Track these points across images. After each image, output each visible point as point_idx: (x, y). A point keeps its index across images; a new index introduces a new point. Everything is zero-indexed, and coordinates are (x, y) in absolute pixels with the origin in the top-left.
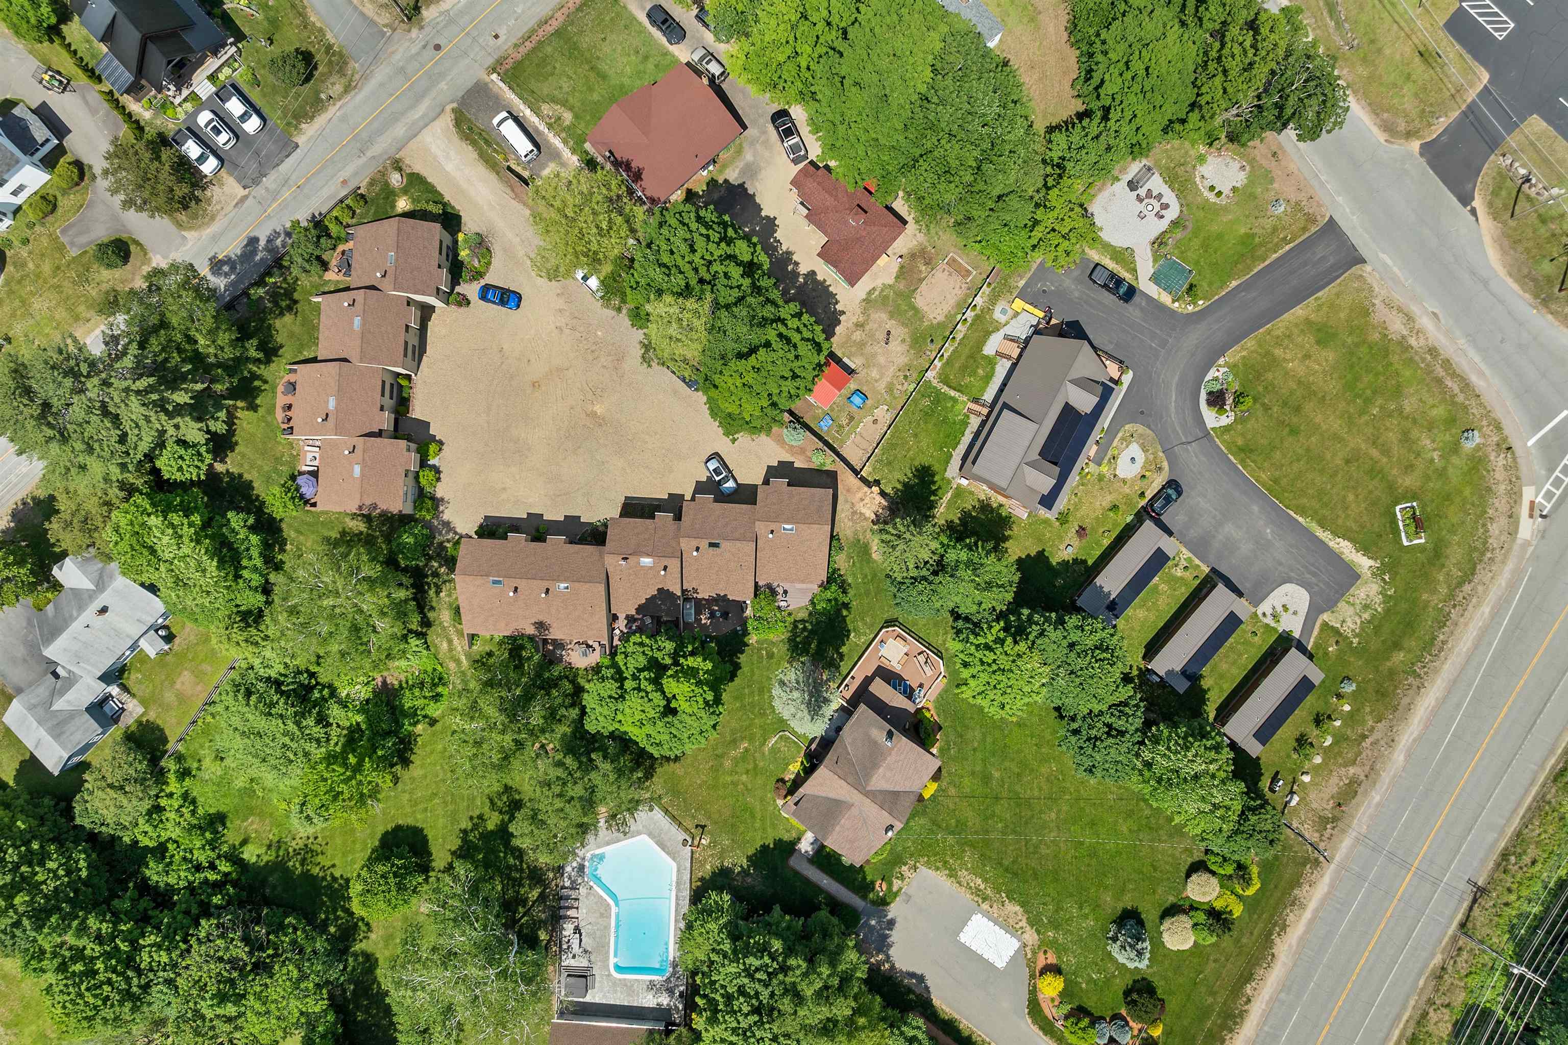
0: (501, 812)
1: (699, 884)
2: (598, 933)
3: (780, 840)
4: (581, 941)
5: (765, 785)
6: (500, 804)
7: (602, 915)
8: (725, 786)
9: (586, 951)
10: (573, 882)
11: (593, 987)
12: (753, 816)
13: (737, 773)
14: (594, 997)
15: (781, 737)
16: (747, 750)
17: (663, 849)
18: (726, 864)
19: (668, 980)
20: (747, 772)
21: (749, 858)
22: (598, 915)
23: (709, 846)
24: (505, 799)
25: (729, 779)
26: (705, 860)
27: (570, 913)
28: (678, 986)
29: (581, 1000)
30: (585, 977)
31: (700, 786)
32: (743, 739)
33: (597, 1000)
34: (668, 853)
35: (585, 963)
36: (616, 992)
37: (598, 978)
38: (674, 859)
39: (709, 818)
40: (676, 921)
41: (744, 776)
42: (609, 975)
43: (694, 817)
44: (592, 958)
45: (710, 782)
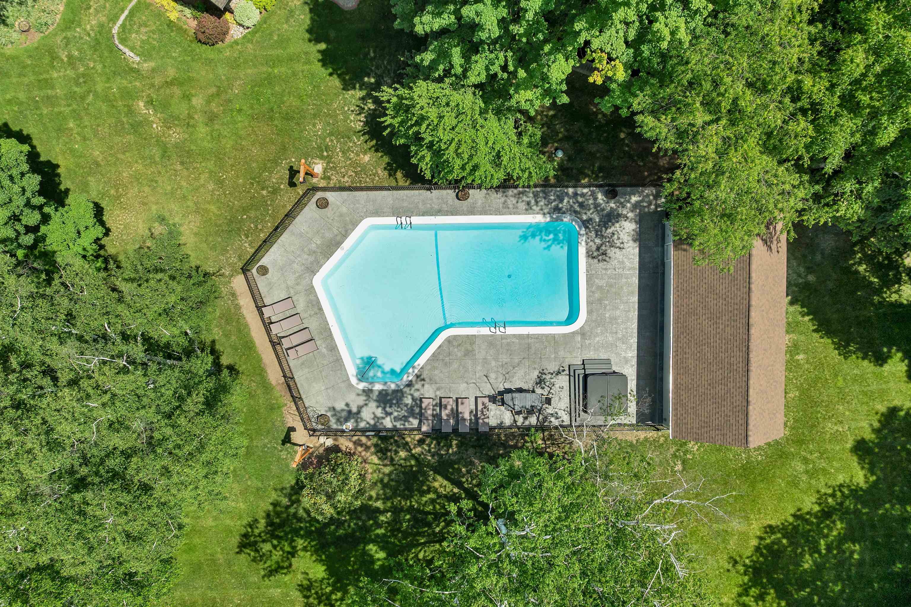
0: (293, 553)
1: (399, 175)
2: (504, 358)
3: (310, 31)
4: (520, 390)
5: (209, 62)
6: (277, 555)
7: (468, 353)
8: (217, 138)
9: (540, 382)
10: (411, 413)
11: (608, 362)
12: (270, 80)
13: (190, 117)
14: (627, 361)
15: (123, 41)
16: (150, 102)
17: (338, 244)
18: (359, 126)
19: (586, 223)
20: (187, 97)
21: (347, 86)
22: (469, 363)
23: (328, 159)
24: (266, 547)
25: (202, 130)
26: (354, 164)
27: (466, 411)
28: (597, 206)
29: (632, 385)
30: (586, 376)
31: (220, 183)
32: (130, 111)
33: (632, 354)
34: (345, 236)
35: (563, 381)
36: (613, 319)
37: (591, 355)
38: (355, 224)
39: (276, 162)
40: (471, 212)
41: (195, 101)
42: (582, 332)
43: (275, 191)
44: (553, 367)
45: (211, 165)
